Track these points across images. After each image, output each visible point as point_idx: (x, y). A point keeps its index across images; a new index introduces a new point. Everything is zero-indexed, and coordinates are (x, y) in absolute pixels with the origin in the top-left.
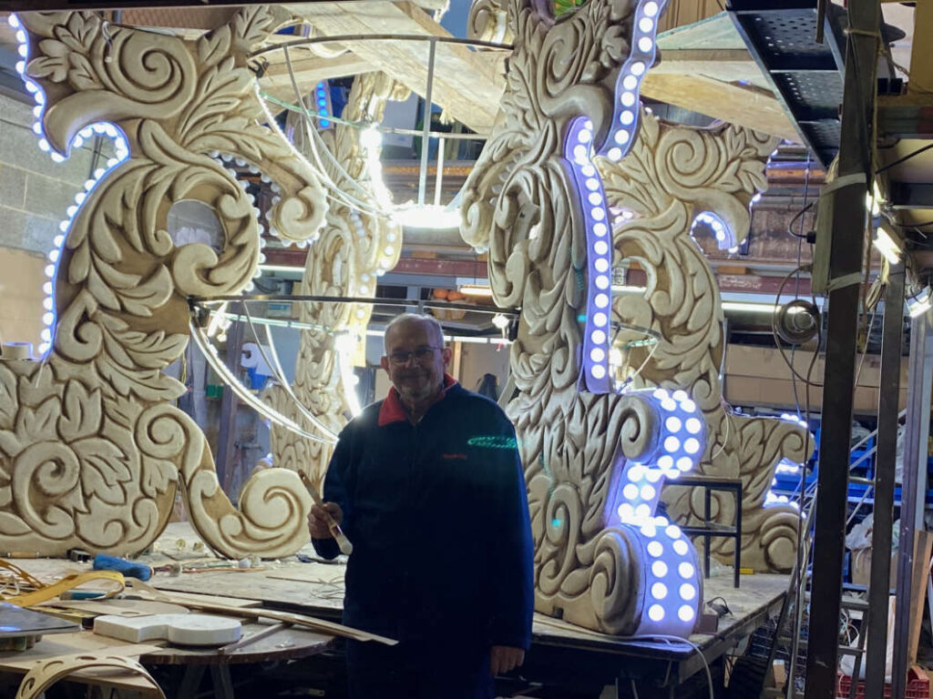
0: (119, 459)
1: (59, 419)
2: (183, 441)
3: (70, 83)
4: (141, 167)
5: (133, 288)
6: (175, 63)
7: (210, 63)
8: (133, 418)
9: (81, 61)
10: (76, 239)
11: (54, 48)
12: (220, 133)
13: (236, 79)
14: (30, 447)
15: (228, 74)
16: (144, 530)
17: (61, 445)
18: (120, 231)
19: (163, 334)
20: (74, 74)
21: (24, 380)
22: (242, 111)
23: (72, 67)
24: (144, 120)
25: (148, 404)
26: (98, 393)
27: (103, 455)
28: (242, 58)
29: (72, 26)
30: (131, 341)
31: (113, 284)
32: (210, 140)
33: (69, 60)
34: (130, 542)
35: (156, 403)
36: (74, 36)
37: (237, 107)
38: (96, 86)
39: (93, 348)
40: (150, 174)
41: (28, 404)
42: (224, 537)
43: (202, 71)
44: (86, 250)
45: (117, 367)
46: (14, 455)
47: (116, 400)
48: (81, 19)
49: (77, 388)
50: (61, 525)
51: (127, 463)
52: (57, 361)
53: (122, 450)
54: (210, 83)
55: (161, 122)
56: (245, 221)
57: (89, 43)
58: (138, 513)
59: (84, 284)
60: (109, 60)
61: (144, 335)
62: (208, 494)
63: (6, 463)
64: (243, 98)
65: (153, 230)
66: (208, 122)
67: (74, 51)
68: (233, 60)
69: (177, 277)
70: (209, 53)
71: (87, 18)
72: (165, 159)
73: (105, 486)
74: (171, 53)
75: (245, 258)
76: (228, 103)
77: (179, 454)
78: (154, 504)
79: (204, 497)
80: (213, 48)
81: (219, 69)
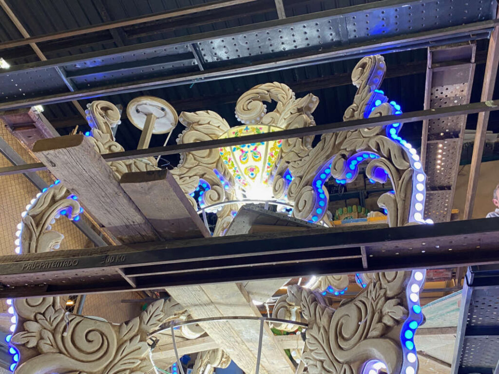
3: (38, 348)
6: (105, 338)
7: (125, 338)
9: (48, 335)
11: (33, 327)
13: (140, 348)
15: (135, 345)
20: (42, 343)
22: (141, 368)
23: (42, 338)
24: (80, 372)
28: (144, 337)
29: (47, 314)
33: (40, 334)
36: (46, 320)
37: (138, 365)
38: (54, 351)
43: (121, 342)
48: (53, 310)
54: (124, 350)
57: (55, 324)
60: (65, 334)
64: (143, 360)
67: (45, 329)
68: (139, 337)
71: (57, 309)
74: (103, 332)
76: (134, 363)
80: (128, 330)
81: (130, 342)
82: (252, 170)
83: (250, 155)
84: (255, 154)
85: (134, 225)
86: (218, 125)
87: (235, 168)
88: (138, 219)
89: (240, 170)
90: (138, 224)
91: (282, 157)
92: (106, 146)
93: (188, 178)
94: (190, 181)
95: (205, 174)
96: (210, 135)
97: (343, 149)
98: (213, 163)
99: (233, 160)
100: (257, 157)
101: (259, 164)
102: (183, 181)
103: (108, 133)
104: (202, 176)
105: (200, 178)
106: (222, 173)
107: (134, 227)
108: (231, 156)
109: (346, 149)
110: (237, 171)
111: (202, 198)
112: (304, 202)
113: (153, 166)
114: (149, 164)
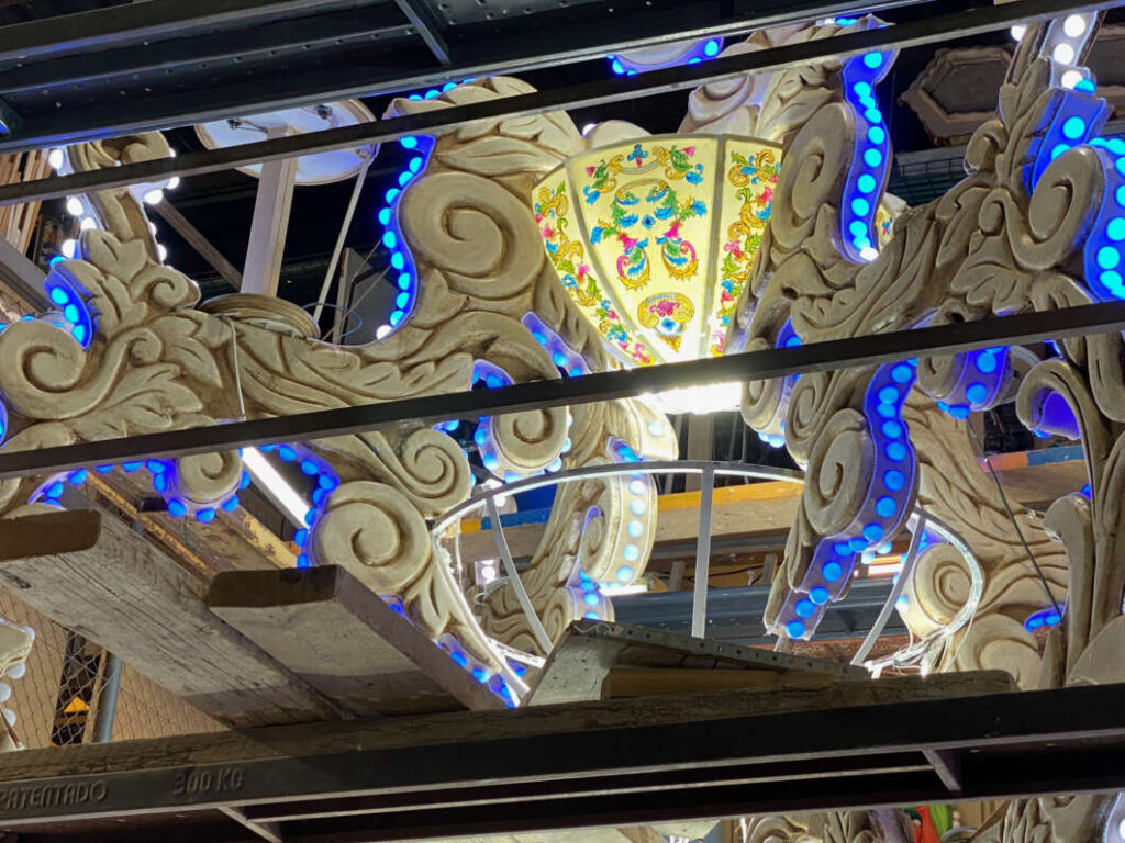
82: (667, 308)
83: (654, 252)
84: (673, 250)
85: (259, 690)
86: (529, 133)
87: (604, 304)
88: (268, 677)
89: (621, 307)
90: (271, 687)
91: (770, 266)
92: (138, 290)
93: (431, 366)
94: (439, 378)
95: (493, 340)
96: (505, 179)
97: (956, 296)
98: (518, 293)
99: (592, 273)
100: (681, 261)
101: (692, 289)
102: (416, 382)
103: (137, 237)
104: (482, 349)
105: (475, 358)
106: (558, 327)
107: (259, 692)
108: (587, 261)
109: (963, 296)
110: (613, 315)
111: (486, 434)
112: (836, 468)
113: (304, 338)
114: (289, 334)
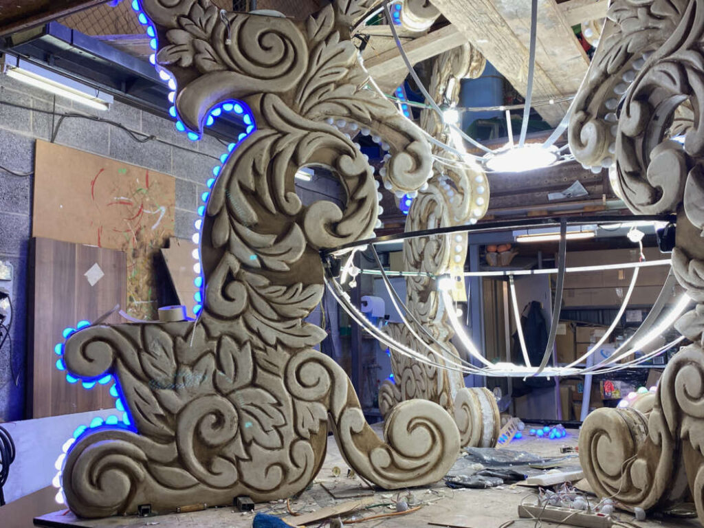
0: (273, 405)
1: (215, 374)
2: (329, 383)
3: (197, 66)
4: (267, 137)
5: (271, 246)
6: (287, 42)
7: (318, 38)
8: (282, 365)
9: (204, 46)
10: (215, 207)
11: (181, 36)
12: (333, 100)
13: (343, 51)
14: (191, 402)
15: (335, 46)
16: (302, 470)
17: (219, 398)
18: (254, 196)
19: (301, 285)
20: (199, 57)
21: (180, 339)
22: (350, 79)
23: (197, 52)
24: (265, 94)
25: (294, 351)
26: (248, 345)
27: (259, 404)
28: (345, 33)
29: (194, 16)
30: (274, 295)
31: (253, 244)
32: (325, 107)
33: (194, 46)
34: (290, 484)
35: (301, 349)
36: (196, 25)
37: (346, 76)
38: (221, 68)
39: (241, 304)
40: (275, 143)
41: (185, 362)
42: (375, 470)
43: (313, 45)
44: (225, 216)
45: (263, 319)
46: (176, 412)
47: (265, 350)
48: (202, 9)
49: (229, 342)
50: (226, 474)
51: (281, 408)
52: (209, 319)
53: (275, 397)
54: (320, 56)
55: (280, 95)
56: (363, 177)
57: (210, 29)
58: (295, 455)
59: (227, 247)
60: (229, 42)
61: (284, 288)
62: (357, 430)
63: (169, 420)
64: (350, 67)
65: (282, 192)
66: (321, 92)
67: (197, 38)
68: (338, 34)
69: (309, 233)
70: (316, 31)
71: (206, 7)
72: (287, 128)
73: (263, 433)
74: (283, 32)
75: (366, 210)
76: (338, 73)
77: (326, 395)
78: (309, 445)
79: (353, 433)
80: (320, 26)
81: (327, 44)
